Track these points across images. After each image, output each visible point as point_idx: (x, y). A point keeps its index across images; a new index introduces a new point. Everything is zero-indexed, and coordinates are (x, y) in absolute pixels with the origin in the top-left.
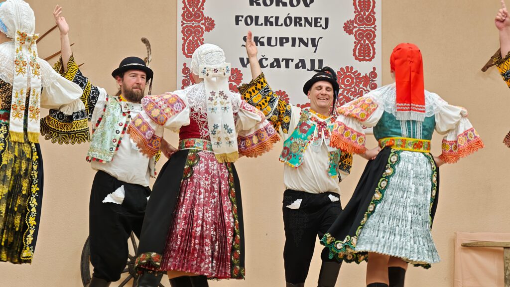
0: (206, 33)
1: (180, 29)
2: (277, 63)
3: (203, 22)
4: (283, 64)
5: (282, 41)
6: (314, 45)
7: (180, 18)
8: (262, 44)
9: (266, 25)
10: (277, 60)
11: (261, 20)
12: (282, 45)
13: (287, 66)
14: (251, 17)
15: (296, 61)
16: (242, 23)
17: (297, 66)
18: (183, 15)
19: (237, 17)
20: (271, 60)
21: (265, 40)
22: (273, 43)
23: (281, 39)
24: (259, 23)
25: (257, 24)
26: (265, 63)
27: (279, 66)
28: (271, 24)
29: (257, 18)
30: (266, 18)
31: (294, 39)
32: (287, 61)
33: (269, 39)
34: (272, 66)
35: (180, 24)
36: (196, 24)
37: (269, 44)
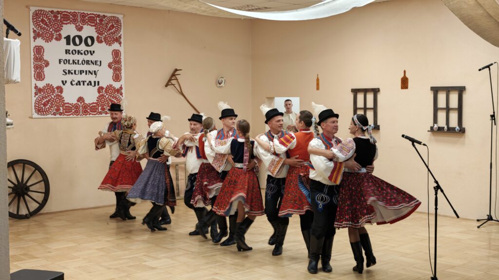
0: (45, 68)
1: (33, 66)
2: (79, 83)
3: (44, 62)
4: (82, 83)
5: (81, 72)
6: (95, 74)
7: (32, 61)
8: (72, 74)
9: (73, 64)
10: (79, 82)
11: (71, 62)
12: (81, 74)
13: (84, 85)
14: (66, 60)
15: (87, 82)
16: (62, 63)
17: (88, 85)
18: (34, 59)
19: (60, 60)
20: (76, 82)
21: (73, 72)
22: (77, 73)
23: (81, 71)
24: (70, 63)
25: (69, 63)
26: (73, 83)
27: (80, 84)
28: (76, 64)
29: (69, 60)
30: (73, 60)
31: (86, 71)
32: (84, 82)
33: (75, 71)
34: (77, 84)
35: (32, 63)
36: (40, 63)
37: (75, 73)
